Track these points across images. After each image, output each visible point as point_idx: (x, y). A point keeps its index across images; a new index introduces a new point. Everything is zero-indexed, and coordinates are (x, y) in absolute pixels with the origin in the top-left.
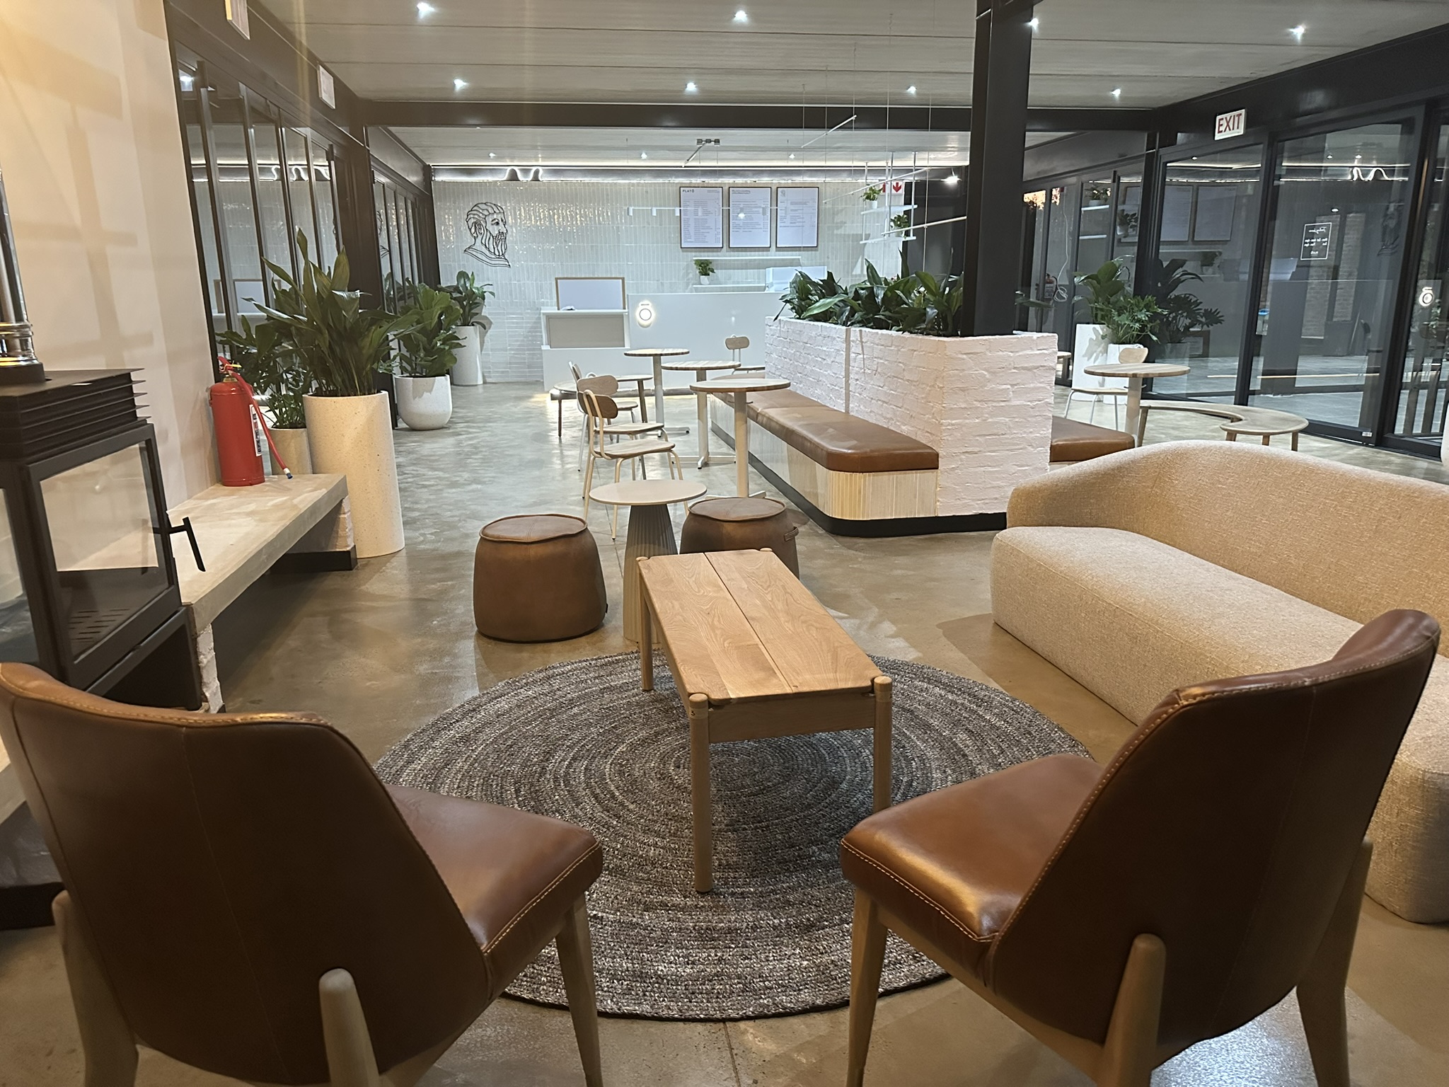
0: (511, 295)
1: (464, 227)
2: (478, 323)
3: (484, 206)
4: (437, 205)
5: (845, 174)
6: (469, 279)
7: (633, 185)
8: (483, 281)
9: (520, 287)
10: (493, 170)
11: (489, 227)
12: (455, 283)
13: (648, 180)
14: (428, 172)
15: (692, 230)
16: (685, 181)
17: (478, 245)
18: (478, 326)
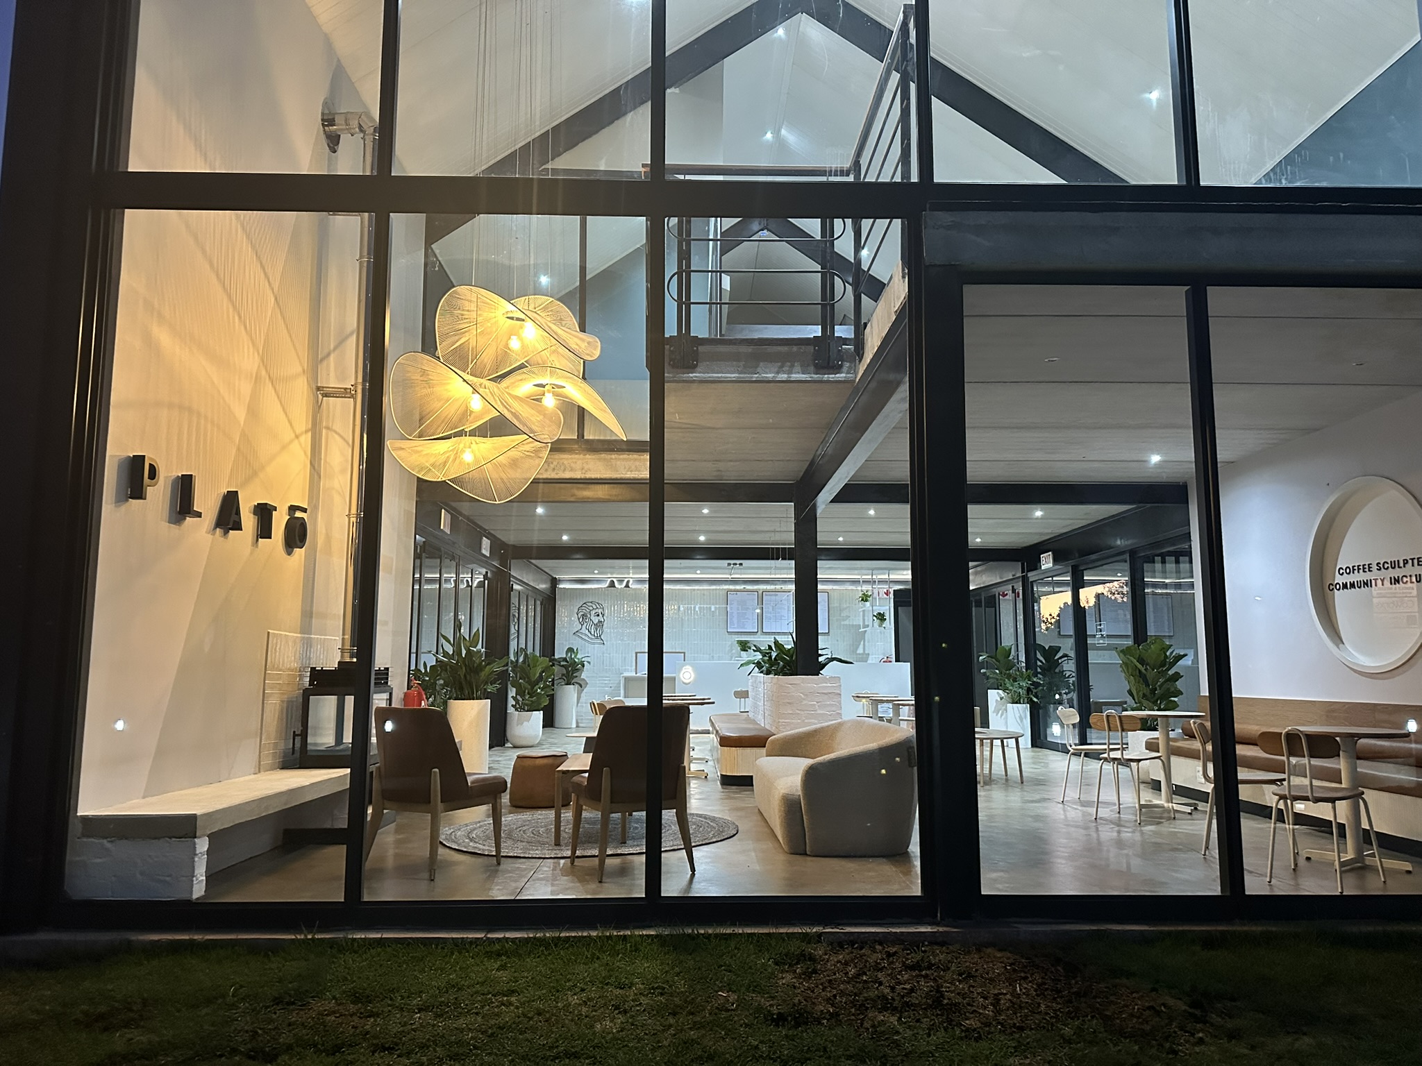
0: (603, 663)
1: (575, 618)
2: (577, 683)
3: (590, 604)
4: (558, 603)
5: (848, 583)
6: (574, 652)
7: (694, 590)
8: (585, 654)
9: (610, 658)
10: (598, 581)
11: (593, 618)
12: (565, 656)
13: (706, 587)
14: (554, 582)
15: (735, 620)
16: (732, 587)
17: (584, 630)
18: (577, 686)
